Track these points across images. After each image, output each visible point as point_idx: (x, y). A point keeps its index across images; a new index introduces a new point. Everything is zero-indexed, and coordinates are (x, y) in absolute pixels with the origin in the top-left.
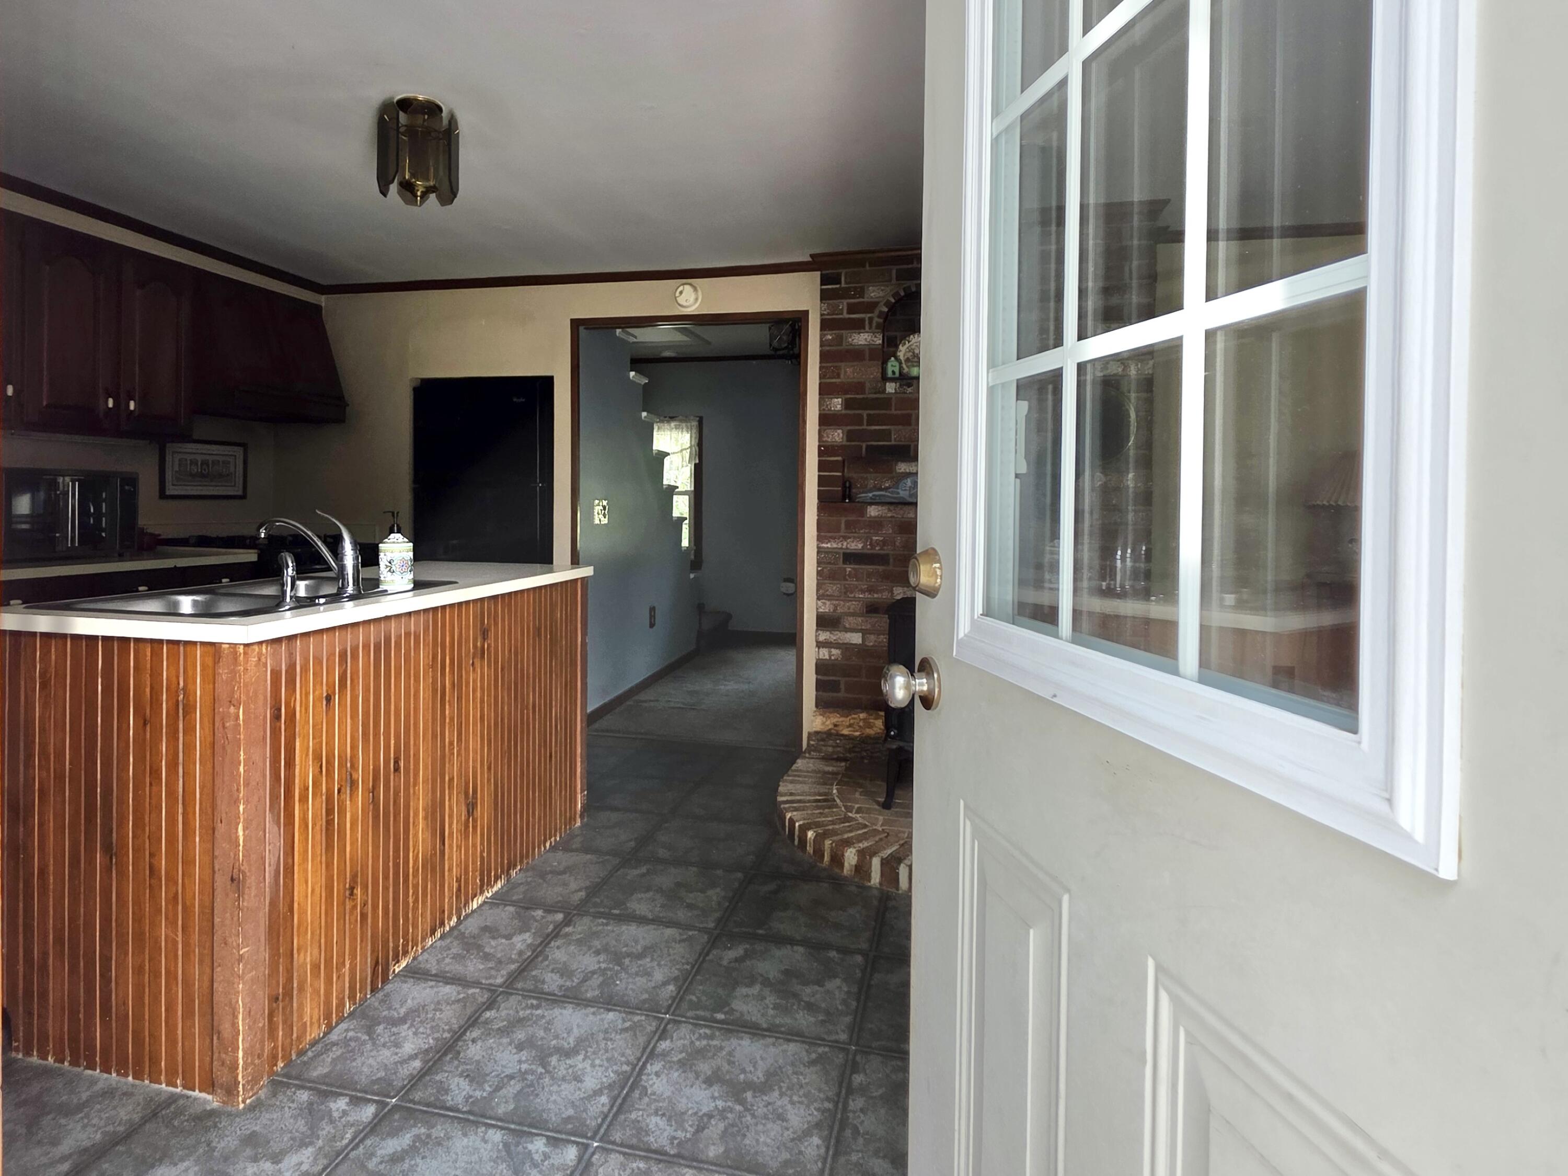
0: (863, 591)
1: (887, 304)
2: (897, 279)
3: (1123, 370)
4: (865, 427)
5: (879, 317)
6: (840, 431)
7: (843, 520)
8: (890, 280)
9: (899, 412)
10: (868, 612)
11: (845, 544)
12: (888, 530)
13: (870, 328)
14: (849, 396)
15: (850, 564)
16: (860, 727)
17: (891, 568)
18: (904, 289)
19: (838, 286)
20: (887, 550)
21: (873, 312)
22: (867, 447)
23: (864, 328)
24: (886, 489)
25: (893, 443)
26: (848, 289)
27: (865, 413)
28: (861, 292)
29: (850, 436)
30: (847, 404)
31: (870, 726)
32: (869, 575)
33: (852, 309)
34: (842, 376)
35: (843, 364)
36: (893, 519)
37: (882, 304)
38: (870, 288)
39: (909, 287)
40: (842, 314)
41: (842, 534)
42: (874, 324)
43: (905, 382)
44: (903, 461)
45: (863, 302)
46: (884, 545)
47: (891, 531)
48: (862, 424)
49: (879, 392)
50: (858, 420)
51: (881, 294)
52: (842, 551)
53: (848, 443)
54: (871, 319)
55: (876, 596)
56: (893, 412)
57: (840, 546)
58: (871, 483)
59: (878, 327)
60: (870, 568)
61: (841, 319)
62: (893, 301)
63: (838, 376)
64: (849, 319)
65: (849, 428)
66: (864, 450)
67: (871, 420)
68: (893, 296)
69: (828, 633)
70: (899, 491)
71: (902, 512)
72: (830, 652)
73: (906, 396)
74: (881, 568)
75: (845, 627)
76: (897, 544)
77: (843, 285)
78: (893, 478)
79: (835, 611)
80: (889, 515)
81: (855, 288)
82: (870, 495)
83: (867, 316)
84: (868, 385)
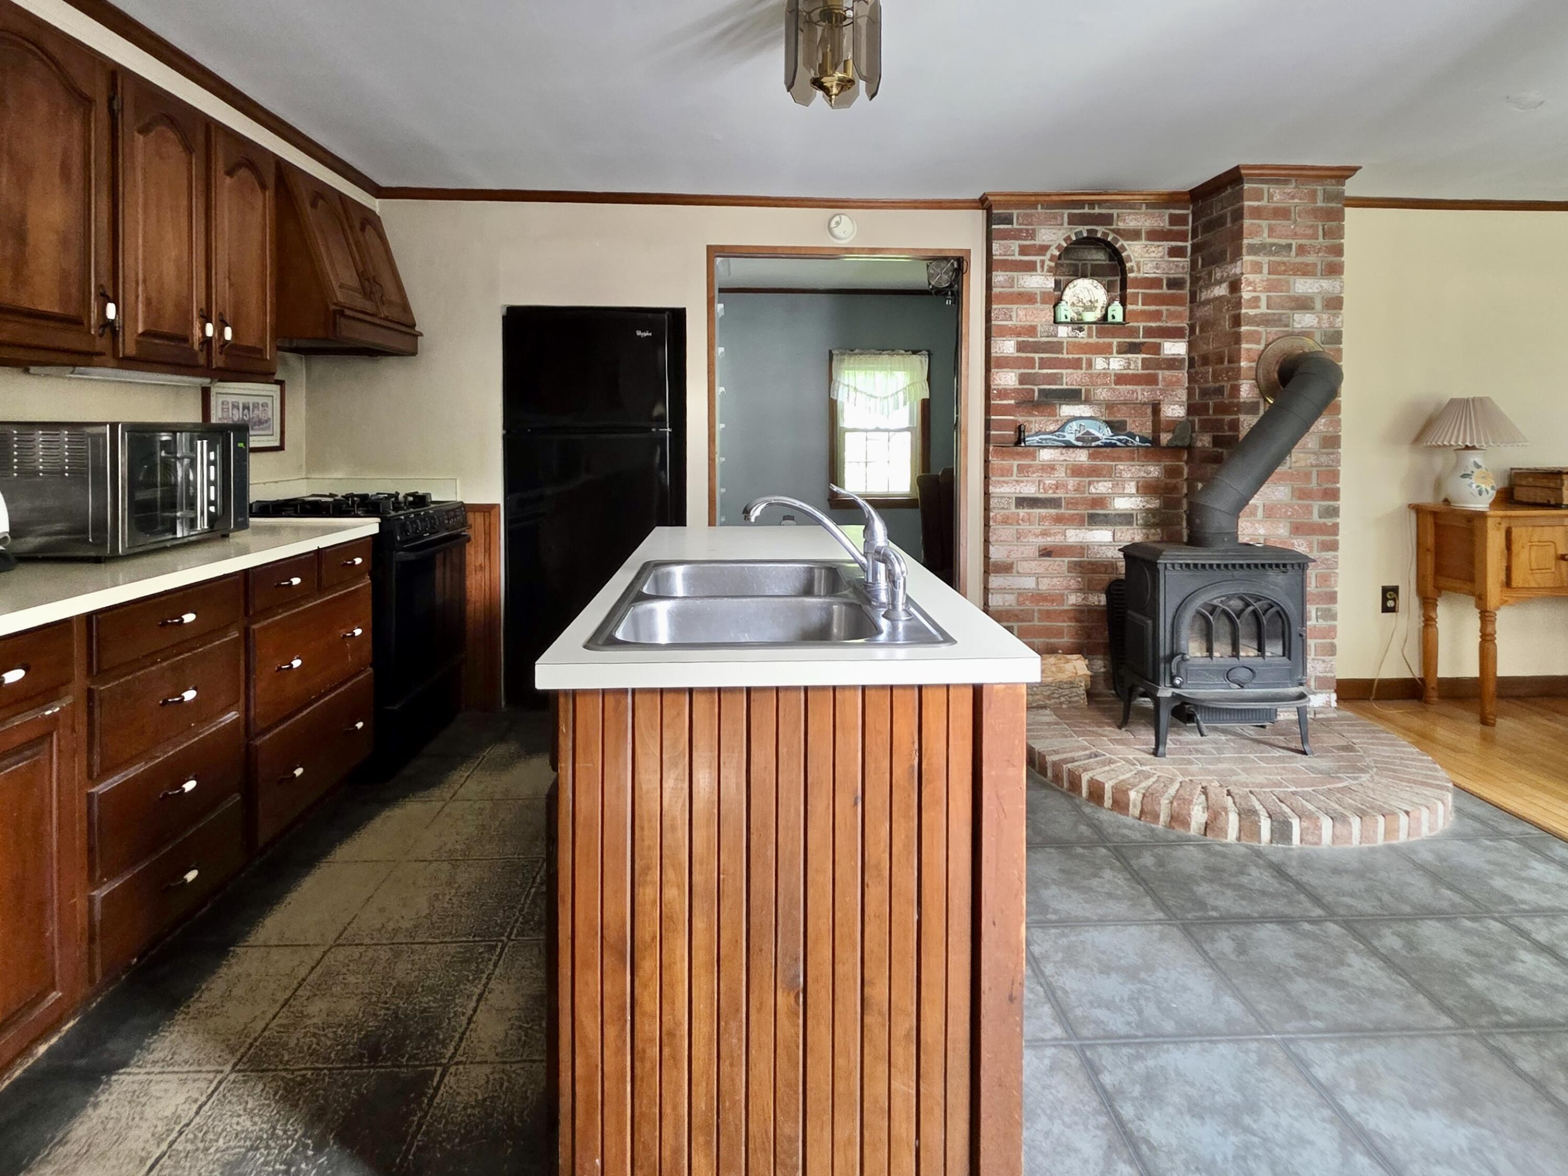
0: (1037, 536)
1: (1059, 247)
2: (1069, 224)
4: (1036, 370)
5: (1051, 260)
6: (1013, 374)
7: (1016, 463)
8: (1062, 225)
9: (1071, 356)
10: (1042, 555)
11: (1018, 488)
12: (1060, 474)
13: (1043, 270)
14: (1020, 339)
15: (1023, 508)
16: (1052, 672)
17: (1062, 511)
18: (1076, 234)
19: (1009, 226)
20: (1060, 494)
21: (1044, 255)
22: (1040, 391)
23: (1036, 271)
24: (1052, 433)
25: (1064, 387)
26: (1021, 230)
27: (1037, 356)
28: (1032, 235)
29: (1023, 379)
30: (1021, 347)
31: (1061, 670)
32: (1042, 519)
33: (1023, 251)
34: (1014, 318)
35: (1015, 307)
36: (1065, 463)
37: (1053, 248)
38: (1043, 231)
39: (1081, 232)
40: (1013, 255)
41: (1014, 477)
42: (1046, 268)
43: (1076, 326)
44: (1067, 404)
45: (1035, 245)
46: (1057, 488)
47: (1064, 475)
48: (1033, 368)
49: (1051, 336)
50: (1030, 363)
51: (1054, 237)
52: (1014, 496)
53: (1021, 387)
54: (1043, 262)
55: (1049, 539)
56: (1065, 356)
57: (1013, 490)
58: (1035, 427)
59: (1050, 270)
60: (1043, 511)
61: (1012, 260)
62: (1065, 245)
63: (1011, 318)
64: (1021, 261)
65: (1022, 371)
66: (1036, 394)
67: (1044, 364)
68: (1065, 240)
69: (1002, 579)
70: (1065, 434)
71: (1073, 455)
72: (1004, 598)
73: (1077, 340)
74: (1053, 511)
75: (1018, 572)
76: (1069, 487)
77: (1015, 226)
78: (1057, 421)
79: (1008, 557)
80: (1062, 458)
81: (1027, 230)
82: (1037, 438)
83: (1038, 259)
84: (1039, 329)
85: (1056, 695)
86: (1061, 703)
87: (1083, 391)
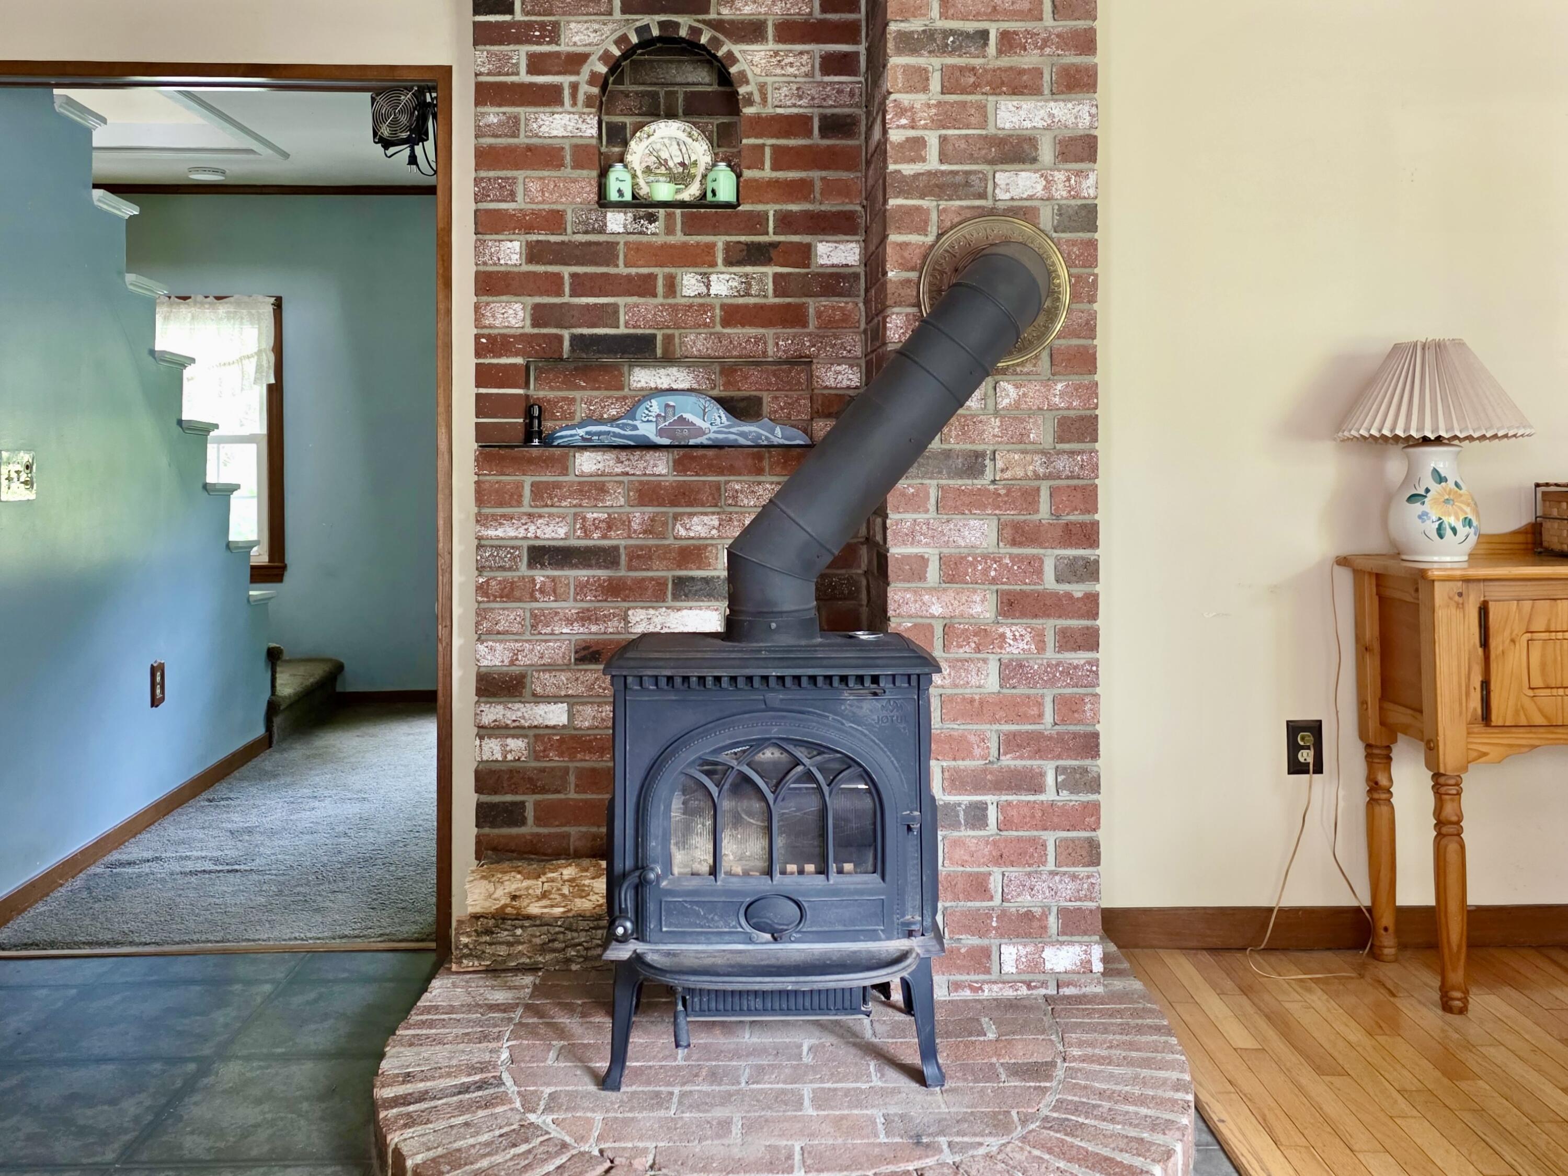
0: (569, 622)
1: (606, 57)
2: (624, 12)
3: (1045, 188)
4: (566, 299)
5: (591, 83)
6: (518, 307)
7: (528, 481)
8: (611, 14)
9: (633, 271)
10: (580, 660)
11: (532, 528)
12: (617, 500)
13: (574, 104)
14: (534, 238)
15: (543, 566)
16: (563, 895)
17: (622, 573)
18: (639, 31)
19: (507, 18)
20: (616, 539)
21: (578, 73)
22: (574, 338)
23: (562, 104)
24: (613, 420)
25: (622, 330)
26: (529, 25)
27: (566, 271)
28: (552, 33)
29: (540, 316)
30: (534, 253)
31: (582, 892)
32: (582, 588)
33: (537, 64)
34: (520, 197)
35: (520, 174)
36: (625, 479)
37: (594, 58)
38: (572, 25)
39: (647, 28)
40: (517, 74)
41: (526, 509)
42: (581, 97)
43: (642, 211)
44: (643, 366)
45: (557, 54)
46: (609, 528)
47: (622, 501)
48: (560, 293)
49: (594, 231)
50: (553, 284)
51: (594, 38)
52: (525, 544)
53: (536, 331)
54: (574, 87)
55: (594, 628)
56: (622, 270)
57: (521, 533)
58: (581, 411)
59: (589, 102)
60: (583, 574)
61: (513, 84)
62: (617, 53)
63: (512, 197)
64: (532, 85)
65: (538, 300)
66: (566, 344)
67: (581, 285)
68: (617, 42)
69: (500, 708)
70: (637, 423)
71: (642, 464)
72: (504, 746)
73: (644, 239)
74: (603, 574)
75: (534, 695)
76: (635, 526)
77: (519, 16)
78: (625, 398)
79: (512, 663)
80: (619, 470)
81: (542, 25)
82: (581, 432)
83: (565, 80)
84: (569, 217)
85: (557, 945)
86: (568, 961)
87: (659, 338)
